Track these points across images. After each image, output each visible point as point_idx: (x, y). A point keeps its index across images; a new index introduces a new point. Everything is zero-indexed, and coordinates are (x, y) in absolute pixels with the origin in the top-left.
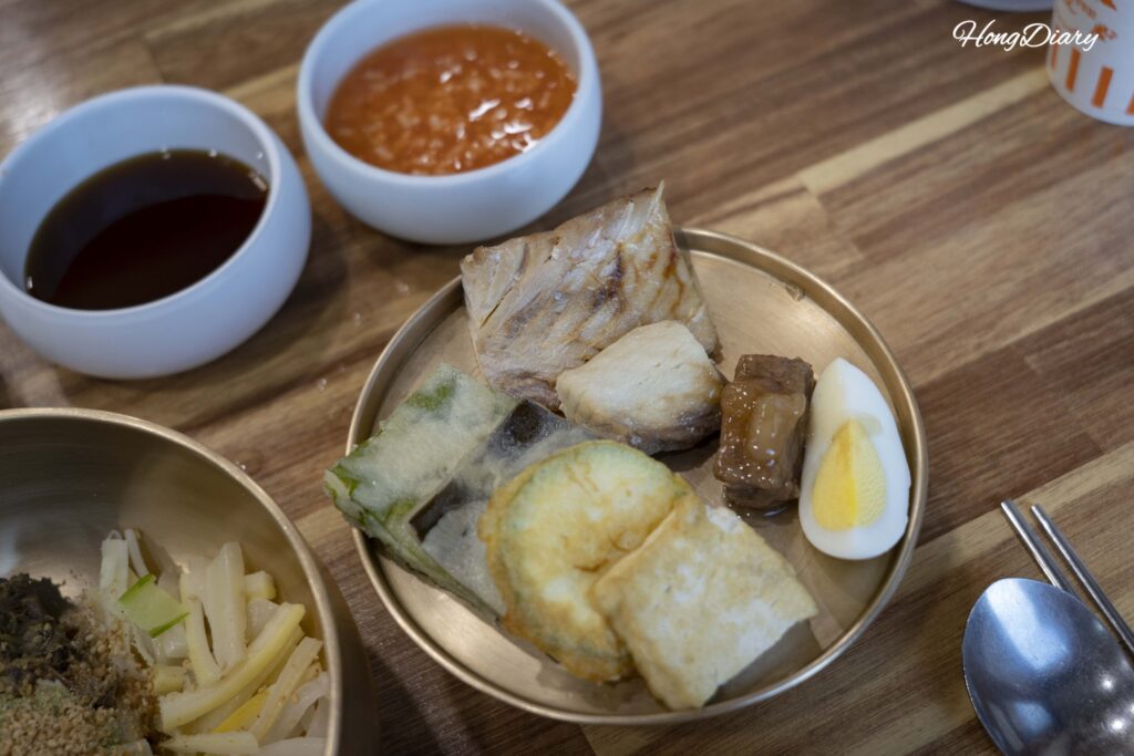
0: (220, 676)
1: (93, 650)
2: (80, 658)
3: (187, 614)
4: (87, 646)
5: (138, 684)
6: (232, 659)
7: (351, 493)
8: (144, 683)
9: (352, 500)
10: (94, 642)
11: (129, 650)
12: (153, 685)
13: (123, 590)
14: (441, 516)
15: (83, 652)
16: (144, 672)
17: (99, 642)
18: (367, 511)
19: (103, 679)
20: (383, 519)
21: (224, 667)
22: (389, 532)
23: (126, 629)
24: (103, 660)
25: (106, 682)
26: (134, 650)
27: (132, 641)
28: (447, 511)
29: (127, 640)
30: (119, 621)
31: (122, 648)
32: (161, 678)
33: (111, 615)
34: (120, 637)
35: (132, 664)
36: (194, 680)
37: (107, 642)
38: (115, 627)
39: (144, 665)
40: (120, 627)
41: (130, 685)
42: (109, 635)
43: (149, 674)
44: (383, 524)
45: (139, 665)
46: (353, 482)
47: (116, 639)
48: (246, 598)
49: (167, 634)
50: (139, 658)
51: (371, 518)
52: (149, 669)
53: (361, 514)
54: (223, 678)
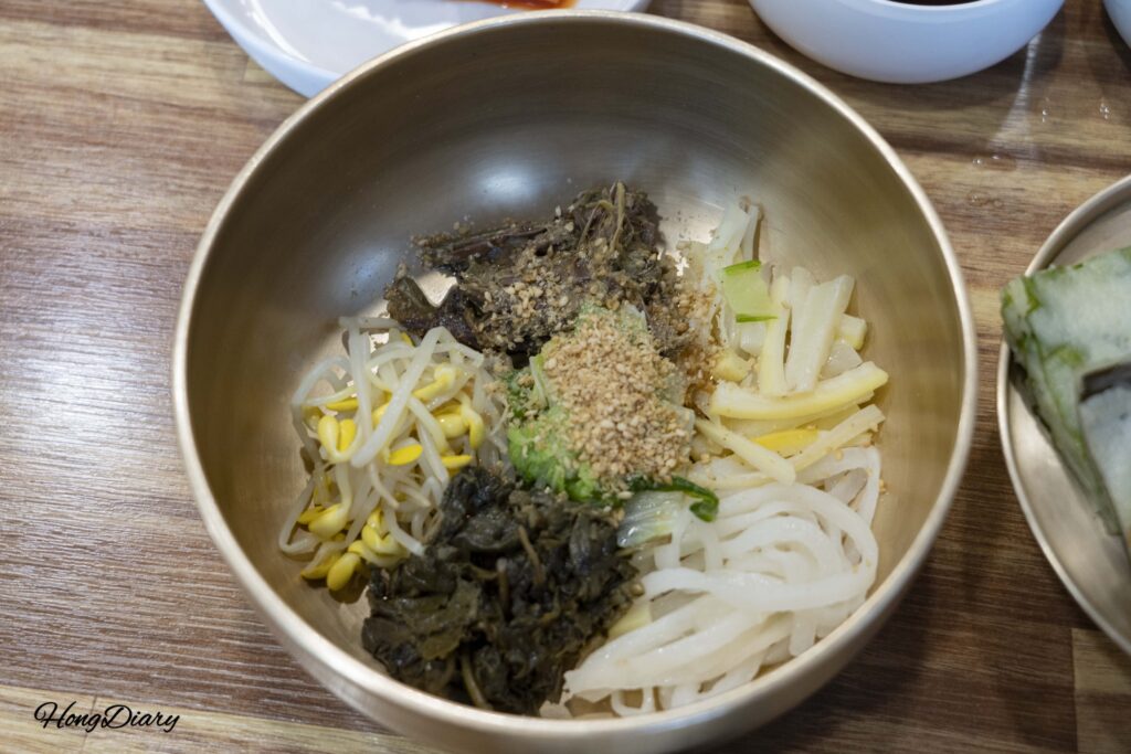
0: (784, 394)
1: (675, 299)
2: (663, 301)
3: (774, 318)
4: (673, 292)
5: (703, 355)
6: (803, 387)
7: (1029, 312)
8: (709, 356)
9: (1027, 319)
10: (681, 292)
11: (711, 318)
12: (717, 363)
13: (729, 262)
14: (1109, 387)
15: (667, 296)
16: (714, 348)
17: (683, 296)
18: (1034, 336)
19: (680, 334)
20: (1045, 354)
21: (793, 390)
22: (1044, 371)
23: (717, 299)
24: (680, 314)
25: (681, 338)
26: (714, 321)
27: (717, 313)
28: (1117, 386)
29: (713, 310)
30: (715, 289)
31: (705, 314)
32: (727, 363)
33: (709, 278)
34: (708, 303)
35: (706, 335)
36: (754, 383)
37: (692, 299)
38: (708, 292)
39: (717, 342)
40: (712, 295)
41: (695, 351)
42: (700, 295)
43: (717, 352)
44: (1042, 360)
45: (711, 338)
46: (1036, 302)
47: (704, 304)
48: (836, 335)
49: (749, 324)
50: (715, 332)
51: (1034, 347)
52: (720, 348)
53: (1024, 335)
54: (784, 397)
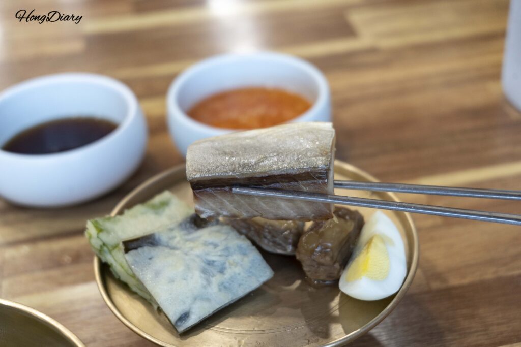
7: (98, 235)
14: (141, 247)
18: (104, 244)
20: (111, 249)
28: (145, 246)
44: (110, 252)
46: (100, 230)
51: (105, 249)
53: (101, 247)
